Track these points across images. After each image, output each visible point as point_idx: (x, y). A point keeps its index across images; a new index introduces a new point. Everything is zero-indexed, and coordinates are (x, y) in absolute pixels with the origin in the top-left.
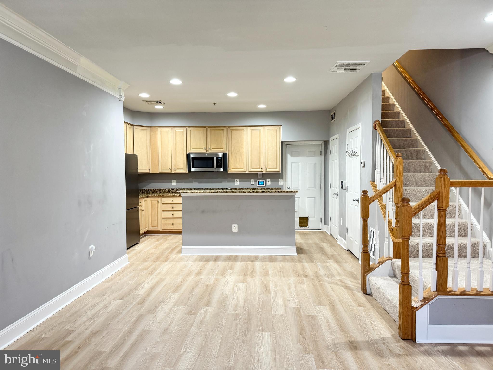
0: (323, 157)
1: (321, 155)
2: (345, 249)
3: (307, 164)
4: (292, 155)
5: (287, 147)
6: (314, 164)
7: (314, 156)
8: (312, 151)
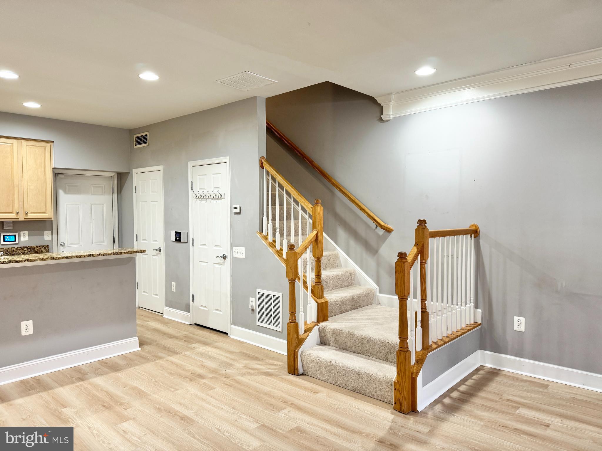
0: (115, 196)
1: (113, 193)
2: (189, 324)
3: (92, 205)
4: (65, 192)
5: (58, 178)
6: (103, 206)
7: (103, 195)
8: (100, 187)
